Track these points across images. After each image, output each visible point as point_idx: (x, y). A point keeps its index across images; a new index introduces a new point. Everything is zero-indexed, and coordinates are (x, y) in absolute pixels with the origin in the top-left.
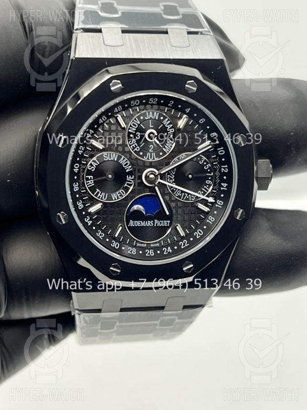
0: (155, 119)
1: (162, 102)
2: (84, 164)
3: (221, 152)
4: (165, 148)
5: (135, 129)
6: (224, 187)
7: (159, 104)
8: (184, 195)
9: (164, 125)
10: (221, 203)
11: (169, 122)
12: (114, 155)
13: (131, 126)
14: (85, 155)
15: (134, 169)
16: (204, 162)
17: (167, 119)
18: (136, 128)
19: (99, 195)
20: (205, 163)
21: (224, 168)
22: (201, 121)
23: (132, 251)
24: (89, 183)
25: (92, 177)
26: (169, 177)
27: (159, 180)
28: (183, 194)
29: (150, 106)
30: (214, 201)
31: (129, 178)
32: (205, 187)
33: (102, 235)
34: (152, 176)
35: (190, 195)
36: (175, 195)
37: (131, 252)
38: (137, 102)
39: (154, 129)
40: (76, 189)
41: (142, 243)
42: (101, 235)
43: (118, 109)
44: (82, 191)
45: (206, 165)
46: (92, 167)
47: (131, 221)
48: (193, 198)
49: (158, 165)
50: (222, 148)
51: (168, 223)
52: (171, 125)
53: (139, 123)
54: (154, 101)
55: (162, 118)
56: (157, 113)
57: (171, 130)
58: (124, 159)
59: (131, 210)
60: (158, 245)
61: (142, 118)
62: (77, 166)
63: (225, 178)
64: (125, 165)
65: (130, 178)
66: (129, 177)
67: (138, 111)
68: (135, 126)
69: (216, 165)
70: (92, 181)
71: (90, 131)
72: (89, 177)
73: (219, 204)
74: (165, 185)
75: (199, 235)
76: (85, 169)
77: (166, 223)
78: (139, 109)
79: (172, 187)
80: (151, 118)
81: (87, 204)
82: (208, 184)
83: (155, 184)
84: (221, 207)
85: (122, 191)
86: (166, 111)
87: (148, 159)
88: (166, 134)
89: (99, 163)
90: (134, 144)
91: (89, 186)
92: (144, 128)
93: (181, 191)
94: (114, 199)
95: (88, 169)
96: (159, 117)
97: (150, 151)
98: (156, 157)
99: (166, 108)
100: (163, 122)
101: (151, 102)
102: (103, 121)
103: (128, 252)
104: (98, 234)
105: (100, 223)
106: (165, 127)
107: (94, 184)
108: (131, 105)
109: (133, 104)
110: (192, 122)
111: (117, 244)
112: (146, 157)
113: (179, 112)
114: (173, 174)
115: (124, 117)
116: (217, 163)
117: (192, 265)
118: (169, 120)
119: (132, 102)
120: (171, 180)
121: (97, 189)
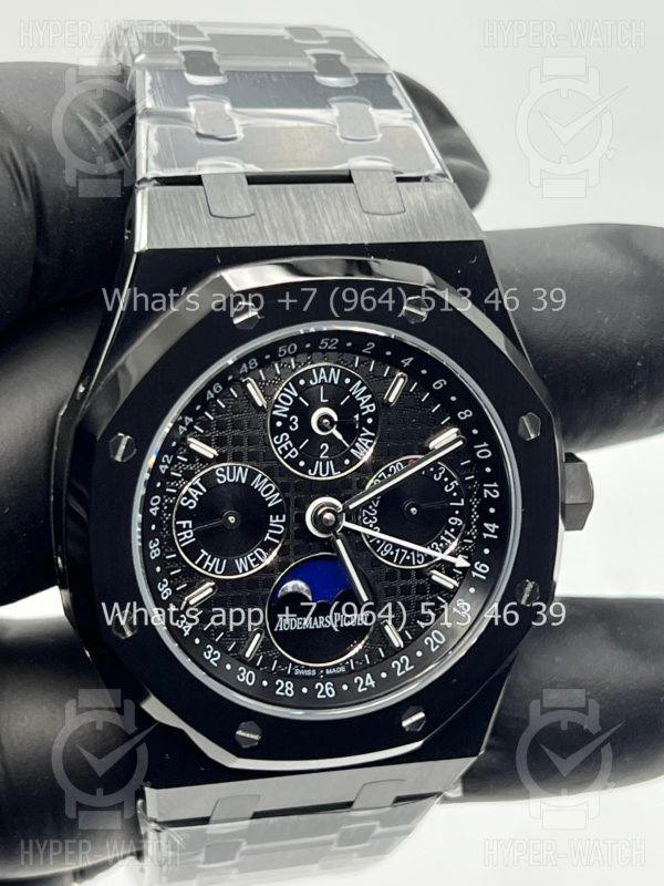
0: (332, 383)
1: (349, 344)
2: (171, 495)
3: (482, 454)
4: (356, 448)
5: (287, 409)
6: (489, 532)
7: (341, 349)
8: (401, 554)
9: (353, 397)
10: (484, 568)
11: (365, 388)
12: (240, 469)
13: (277, 402)
14: (173, 473)
15: (287, 500)
16: (443, 476)
17: (360, 382)
18: (290, 407)
19: (207, 563)
20: (446, 479)
21: (491, 489)
22: (438, 385)
23: (284, 688)
24: (182, 536)
25: (190, 522)
26: (367, 515)
27: (345, 524)
28: (398, 551)
29: (321, 354)
30: (468, 565)
31: (274, 521)
32: (446, 532)
33: (216, 655)
34: (328, 516)
35: (413, 553)
36: (379, 554)
37: (283, 690)
38: (292, 349)
39: (330, 407)
40: (155, 553)
41: (307, 668)
43: (248, 366)
44: (168, 557)
45: (448, 483)
46: (190, 501)
48: (420, 559)
49: (341, 489)
50: (485, 445)
52: (370, 396)
53: (296, 394)
54: (330, 344)
55: (347, 381)
56: (336, 369)
57: (368, 407)
58: (263, 478)
59: (280, 594)
60: (342, 669)
61: (302, 382)
62: (155, 501)
63: (492, 510)
64: (266, 492)
65: (277, 520)
66: (274, 518)
67: (293, 366)
68: (288, 401)
69: (470, 481)
70: (191, 531)
71: (187, 418)
72: (184, 523)
73: (480, 570)
74: (358, 533)
75: (435, 644)
76: (173, 505)
78: (296, 363)
79: (372, 537)
80: (323, 382)
81: (178, 585)
82: (453, 526)
83: (335, 533)
84: (484, 578)
85: (259, 552)
86: (356, 365)
87: (318, 475)
88: (357, 417)
89: (205, 490)
90: (284, 442)
91: (183, 545)
92: (307, 404)
93: (393, 544)
94: (241, 571)
95: (180, 505)
96: (342, 379)
97: (321, 457)
98: (336, 471)
99: (357, 358)
100: (350, 390)
101: (323, 345)
102: (215, 394)
103: (278, 692)
104: (207, 655)
105: (210, 628)
106: (355, 400)
107: (194, 540)
108: (280, 355)
109: (282, 353)
110: (417, 388)
111: (251, 676)
112: (313, 472)
113: (386, 365)
114: (374, 507)
115: (263, 382)
116: (473, 477)
117: (423, 715)
118: (363, 384)
119: (280, 349)
120: (370, 521)
121: (202, 551)
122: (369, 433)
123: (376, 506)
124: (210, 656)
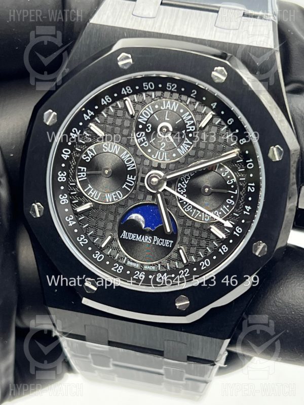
0: (173, 111)
1: (183, 89)
2: (78, 152)
3: (249, 166)
4: (180, 148)
5: (146, 120)
6: (247, 211)
7: (179, 92)
8: (196, 213)
9: (183, 120)
10: (240, 230)
11: (190, 117)
12: (116, 147)
13: (142, 115)
15: (138, 168)
16: (227, 175)
17: (188, 113)
18: (148, 119)
19: (91, 192)
20: (229, 177)
21: (251, 186)
22: (230, 122)
23: (118, 268)
24: (80, 175)
25: (85, 169)
26: (180, 187)
27: (165, 187)
29: (169, 93)
30: (232, 226)
31: (129, 178)
32: (224, 207)
33: (85, 241)
35: (203, 214)
36: (184, 209)
37: (116, 269)
38: (151, 86)
39: (170, 123)
40: (62, 177)
41: (133, 262)
42: (83, 241)
44: (71, 184)
45: (230, 179)
46: (88, 157)
47: (125, 232)
48: (207, 218)
49: (167, 170)
50: (251, 160)
51: (170, 243)
52: (192, 122)
53: (152, 113)
54: (172, 87)
55: (182, 111)
56: (176, 103)
57: (191, 127)
58: (127, 154)
59: (128, 219)
60: (153, 268)
61: (157, 107)
62: (67, 151)
63: (250, 199)
64: (127, 162)
65: (131, 178)
66: (130, 177)
67: (153, 97)
68: (147, 115)
69: (242, 181)
70: (85, 173)
71: (89, 111)
72: (82, 168)
73: (238, 231)
74: (174, 196)
75: (205, 266)
76: (78, 158)
77: (167, 243)
78: (155, 96)
79: (181, 199)
80: (168, 109)
81: (74, 200)
82: (228, 204)
83: (158, 191)
84: (238, 235)
85: (118, 193)
86: (188, 103)
87: (157, 159)
88: (184, 132)
89: (96, 154)
91: (80, 180)
92: (158, 119)
93: (193, 206)
94: (107, 201)
95: (82, 158)
96: (179, 109)
97: (161, 149)
98: (167, 159)
99: (189, 99)
100: (182, 116)
101: (169, 87)
102: (107, 102)
103: (113, 269)
104: (79, 239)
105: (87, 227)
106: (184, 122)
107: (86, 178)
108: (144, 88)
109: (146, 87)
110: (220, 122)
111: (101, 257)
112: (154, 156)
113: (204, 106)
114: (185, 183)
115: (135, 103)
116: (244, 179)
117: (188, 302)
118: (190, 114)
119: (144, 84)
120: (182, 190)
121: (89, 185)
123: (186, 183)
124: (81, 240)
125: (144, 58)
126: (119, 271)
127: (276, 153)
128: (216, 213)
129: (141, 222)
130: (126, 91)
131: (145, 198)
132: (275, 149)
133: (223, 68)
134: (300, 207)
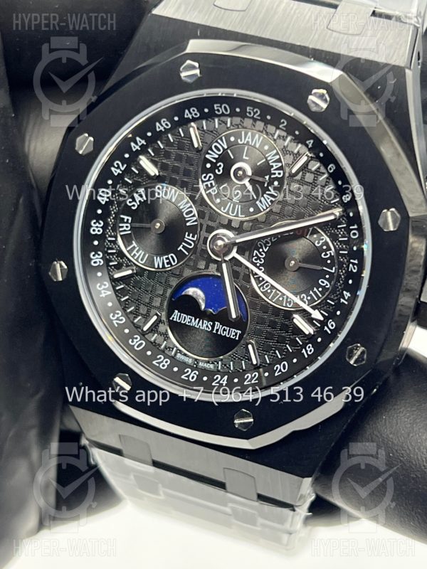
0: (254, 147)
1: (269, 117)
3: (354, 234)
4: (260, 201)
5: (217, 156)
6: (344, 299)
7: (263, 120)
8: (276, 294)
9: (267, 161)
10: (332, 325)
11: (278, 157)
13: (211, 149)
14: (125, 179)
15: (201, 224)
16: (323, 244)
17: (275, 151)
18: (219, 155)
19: (135, 252)
20: (324, 247)
21: (354, 264)
22: (331, 169)
23: (162, 362)
24: (122, 227)
25: (130, 219)
26: (256, 255)
27: (234, 254)
29: (251, 121)
30: (323, 319)
31: (188, 237)
32: (315, 289)
33: (121, 320)
35: (285, 297)
36: (259, 288)
37: (159, 363)
38: (226, 109)
39: (249, 164)
41: (185, 355)
42: (118, 319)
44: (109, 239)
45: (326, 251)
47: (176, 311)
48: (290, 303)
50: (356, 227)
51: (236, 334)
52: (280, 164)
53: (226, 147)
54: (255, 114)
55: (266, 147)
56: (260, 136)
57: (277, 172)
58: (188, 202)
59: (183, 293)
60: (211, 366)
61: (232, 139)
63: (350, 282)
64: (187, 214)
65: (190, 238)
66: (189, 235)
67: (229, 125)
68: (219, 150)
69: (343, 255)
70: (129, 225)
71: (138, 139)
72: (126, 218)
73: (330, 326)
75: (280, 371)
78: (231, 123)
79: (256, 274)
80: (248, 143)
81: (112, 261)
82: (321, 286)
83: (224, 259)
84: (330, 332)
85: (172, 257)
86: (275, 137)
87: (227, 213)
88: (267, 177)
90: (209, 180)
91: (121, 234)
92: (232, 157)
93: (272, 285)
94: (156, 266)
95: (126, 204)
96: (262, 145)
98: (241, 215)
99: (278, 132)
100: (267, 156)
101: (250, 113)
102: (165, 128)
103: (154, 362)
104: (113, 316)
105: (126, 300)
106: (269, 164)
107: (130, 232)
108: (216, 112)
109: (218, 110)
110: (319, 168)
111: (141, 344)
112: (224, 209)
113: (298, 143)
114: (263, 251)
115: (204, 131)
116: (346, 252)
117: (252, 420)
118: (277, 154)
119: (215, 106)
120: (258, 261)
121: (134, 242)
122: (272, 192)
123: (266, 250)
124: (115, 318)
125: (216, 69)
126: (163, 366)
127: (390, 219)
128: (304, 297)
129: (201, 301)
130: (191, 113)
131: (207, 267)
132: (389, 213)
133: (325, 92)
134: (422, 299)
